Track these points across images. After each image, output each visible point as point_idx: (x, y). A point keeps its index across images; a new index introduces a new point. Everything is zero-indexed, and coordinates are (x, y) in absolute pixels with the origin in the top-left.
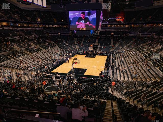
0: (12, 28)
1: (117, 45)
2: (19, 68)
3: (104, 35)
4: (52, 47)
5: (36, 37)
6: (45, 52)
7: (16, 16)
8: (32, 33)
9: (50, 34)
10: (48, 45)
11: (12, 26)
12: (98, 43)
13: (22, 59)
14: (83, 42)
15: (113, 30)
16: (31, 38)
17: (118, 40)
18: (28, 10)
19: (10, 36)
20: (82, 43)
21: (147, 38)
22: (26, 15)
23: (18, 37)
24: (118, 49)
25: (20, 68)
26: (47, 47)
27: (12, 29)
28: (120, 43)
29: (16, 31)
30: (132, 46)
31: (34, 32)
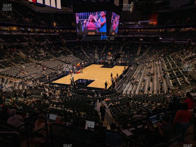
0: (21, 33)
1: (144, 54)
2: (17, 77)
3: (131, 42)
4: (66, 55)
5: (49, 43)
6: (55, 61)
7: (27, 19)
8: (45, 39)
9: (66, 40)
10: (61, 52)
11: (22, 31)
12: (122, 51)
13: (24, 67)
14: (104, 49)
15: (142, 36)
16: (43, 44)
17: (148, 48)
18: (44, 13)
19: (17, 42)
20: (103, 51)
21: (182, 45)
22: (40, 19)
23: (27, 43)
24: (144, 58)
25: (19, 76)
26: (59, 55)
27: (22, 35)
28: (149, 52)
29: (26, 37)
30: (162, 55)
31: (47, 38)
